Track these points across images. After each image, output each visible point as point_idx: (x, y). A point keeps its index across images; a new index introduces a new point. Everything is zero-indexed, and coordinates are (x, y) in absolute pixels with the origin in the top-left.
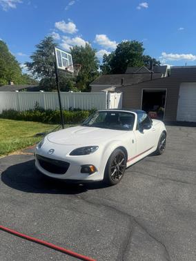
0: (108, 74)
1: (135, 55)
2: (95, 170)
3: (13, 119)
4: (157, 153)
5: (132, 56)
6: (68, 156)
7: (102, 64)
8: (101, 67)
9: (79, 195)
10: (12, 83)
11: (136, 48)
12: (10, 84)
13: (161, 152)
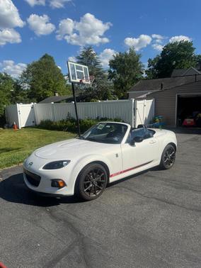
0: (153, 78)
1: (183, 55)
2: (65, 185)
3: (48, 129)
4: (160, 168)
5: (180, 57)
6: (41, 169)
7: (146, 68)
8: (146, 71)
9: (49, 208)
10: (57, 94)
11: (185, 49)
12: (55, 95)
13: (168, 166)
